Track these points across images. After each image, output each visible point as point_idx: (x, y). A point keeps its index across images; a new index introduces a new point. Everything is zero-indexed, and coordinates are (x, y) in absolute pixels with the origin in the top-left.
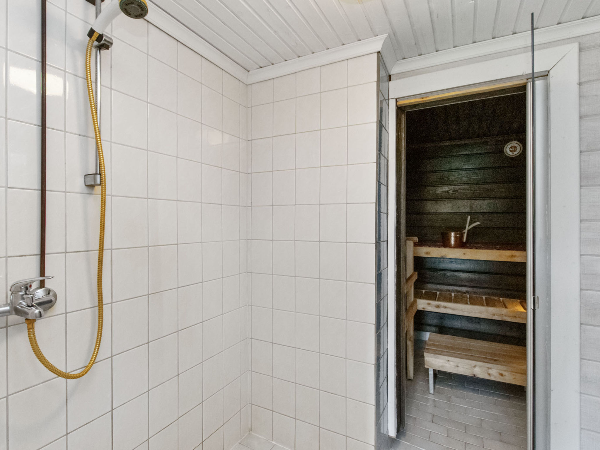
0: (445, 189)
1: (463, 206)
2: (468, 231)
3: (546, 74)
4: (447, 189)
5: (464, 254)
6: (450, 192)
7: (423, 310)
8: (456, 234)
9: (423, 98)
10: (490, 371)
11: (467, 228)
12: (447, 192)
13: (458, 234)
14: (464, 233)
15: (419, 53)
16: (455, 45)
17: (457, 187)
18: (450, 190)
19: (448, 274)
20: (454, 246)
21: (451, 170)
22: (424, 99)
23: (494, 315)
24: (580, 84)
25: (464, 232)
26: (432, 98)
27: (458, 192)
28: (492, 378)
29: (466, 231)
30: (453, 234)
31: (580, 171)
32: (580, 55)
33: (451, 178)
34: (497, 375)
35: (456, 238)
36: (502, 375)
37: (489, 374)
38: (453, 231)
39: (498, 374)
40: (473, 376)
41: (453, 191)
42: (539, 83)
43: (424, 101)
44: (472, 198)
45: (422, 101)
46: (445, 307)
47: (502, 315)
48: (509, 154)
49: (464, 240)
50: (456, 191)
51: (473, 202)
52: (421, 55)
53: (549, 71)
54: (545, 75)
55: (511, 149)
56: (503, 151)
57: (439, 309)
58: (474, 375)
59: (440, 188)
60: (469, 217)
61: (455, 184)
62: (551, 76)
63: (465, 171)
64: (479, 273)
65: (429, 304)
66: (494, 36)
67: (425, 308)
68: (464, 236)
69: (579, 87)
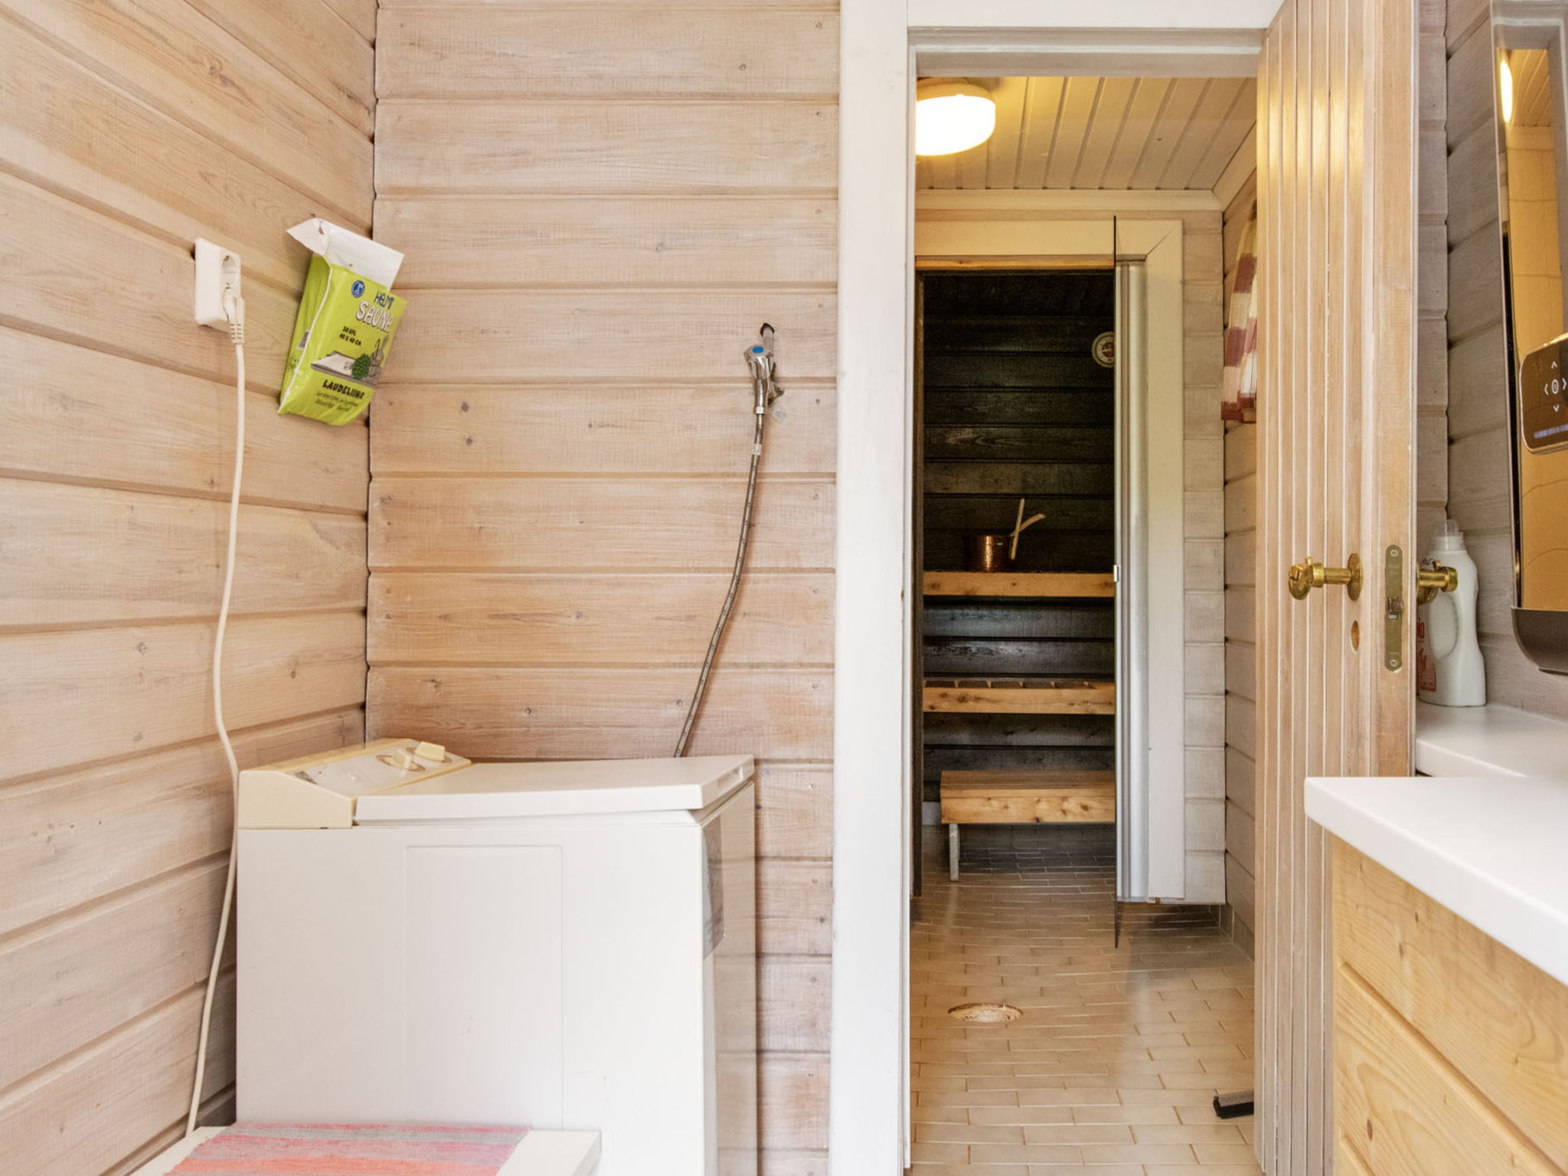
0: (967, 433)
1: (1008, 478)
2: (1021, 534)
3: (1143, 258)
4: (971, 436)
5: (1014, 584)
6: (978, 441)
7: (931, 711)
8: (995, 541)
9: (961, 263)
10: (1066, 805)
11: (1019, 528)
12: (973, 441)
13: (1000, 541)
14: (1013, 537)
15: (959, 186)
16: (1017, 186)
17: (994, 431)
18: (978, 437)
19: (974, 646)
20: (991, 568)
21: (981, 387)
22: (963, 265)
23: (1073, 704)
24: (1184, 283)
25: (1012, 535)
26: (975, 265)
27: (994, 443)
28: (1070, 819)
29: (1016, 535)
30: (988, 540)
31: (1184, 413)
32: (1184, 240)
33: (981, 408)
34: (1079, 810)
35: (994, 547)
36: (1085, 808)
37: (1064, 812)
38: (989, 535)
39: (1079, 807)
40: (1035, 822)
41: (985, 441)
42: (1133, 269)
43: (963, 267)
44: (1025, 461)
45: (960, 267)
46: (978, 699)
47: (1087, 702)
48: (1102, 359)
49: (1013, 555)
50: (993, 441)
51: (1027, 468)
52: (961, 188)
53: (1146, 256)
54: (1141, 260)
55: (1106, 350)
56: (1091, 353)
57: (967, 704)
58: (1038, 820)
59: (954, 431)
60: (1023, 501)
61: (989, 423)
62: (1148, 264)
63: (1012, 392)
64: (1041, 640)
65: (944, 696)
66: (1073, 186)
67: (935, 705)
68: (1012, 545)
69: (1183, 287)
